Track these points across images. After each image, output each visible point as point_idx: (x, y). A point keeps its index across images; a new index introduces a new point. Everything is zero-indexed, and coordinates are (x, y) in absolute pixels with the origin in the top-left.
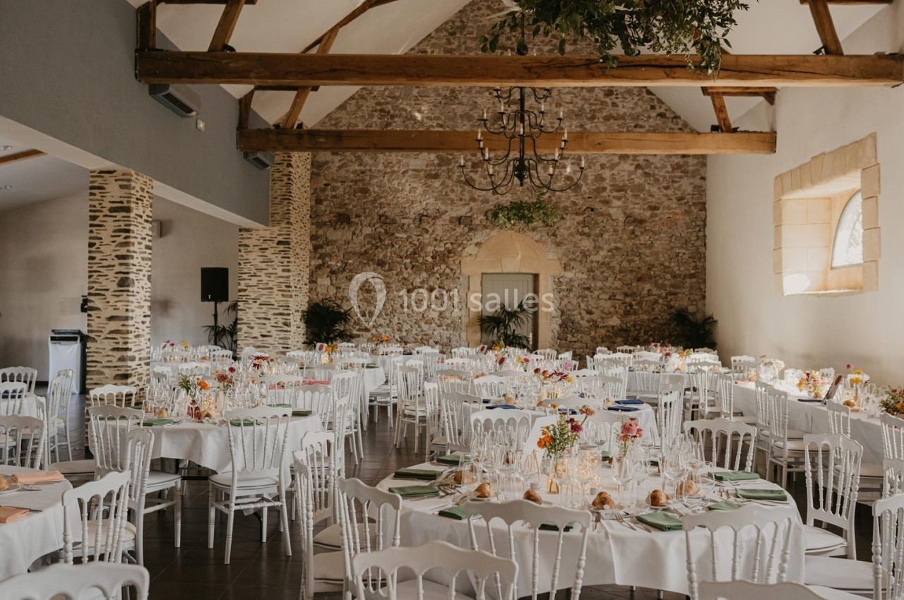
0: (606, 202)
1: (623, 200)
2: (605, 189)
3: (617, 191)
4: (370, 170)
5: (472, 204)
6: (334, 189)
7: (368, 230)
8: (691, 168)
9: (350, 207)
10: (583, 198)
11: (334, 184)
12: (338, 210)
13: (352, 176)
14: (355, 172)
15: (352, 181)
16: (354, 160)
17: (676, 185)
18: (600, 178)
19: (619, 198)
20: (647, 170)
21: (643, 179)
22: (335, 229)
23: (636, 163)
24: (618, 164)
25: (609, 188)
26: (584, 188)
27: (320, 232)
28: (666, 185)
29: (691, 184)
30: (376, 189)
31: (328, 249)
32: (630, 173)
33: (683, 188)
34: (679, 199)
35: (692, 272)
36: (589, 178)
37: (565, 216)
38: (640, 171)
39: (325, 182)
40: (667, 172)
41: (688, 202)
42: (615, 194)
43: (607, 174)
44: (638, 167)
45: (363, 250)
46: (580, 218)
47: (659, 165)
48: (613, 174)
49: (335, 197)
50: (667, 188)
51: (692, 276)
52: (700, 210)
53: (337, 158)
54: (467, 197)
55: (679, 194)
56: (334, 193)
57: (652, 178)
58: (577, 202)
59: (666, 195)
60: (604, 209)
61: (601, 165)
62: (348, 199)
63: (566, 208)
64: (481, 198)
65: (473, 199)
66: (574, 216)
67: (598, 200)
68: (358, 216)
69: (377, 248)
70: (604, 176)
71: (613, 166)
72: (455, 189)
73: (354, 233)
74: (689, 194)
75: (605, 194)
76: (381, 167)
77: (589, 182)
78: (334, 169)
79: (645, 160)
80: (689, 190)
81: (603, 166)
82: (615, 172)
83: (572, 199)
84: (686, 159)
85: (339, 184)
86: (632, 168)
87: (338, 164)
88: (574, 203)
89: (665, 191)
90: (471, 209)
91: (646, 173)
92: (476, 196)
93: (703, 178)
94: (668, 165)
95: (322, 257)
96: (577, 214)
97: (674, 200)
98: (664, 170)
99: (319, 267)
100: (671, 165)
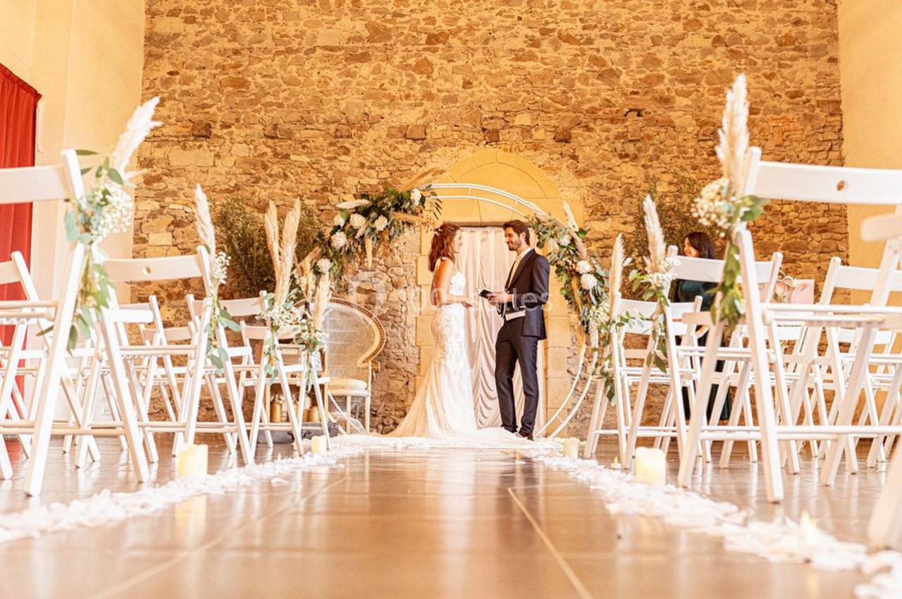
0: (665, 101)
1: (693, 96)
2: (661, 78)
3: (682, 81)
4: (251, 50)
5: (427, 104)
6: (187, 80)
7: (241, 150)
8: (811, 43)
9: (213, 110)
10: (624, 94)
11: (188, 72)
12: (190, 116)
13: (217, 59)
14: (223, 52)
15: (217, 67)
16: (222, 31)
17: (786, 72)
18: (652, 61)
19: (687, 95)
20: (733, 47)
21: (728, 62)
22: (184, 148)
23: (714, 34)
24: (682, 37)
25: (668, 76)
26: (624, 78)
27: (158, 153)
28: (768, 72)
29: (812, 69)
30: (259, 80)
31: (171, 183)
32: (705, 52)
33: (799, 76)
34: (795, 95)
35: (823, 220)
36: (633, 59)
37: (591, 125)
38: (721, 49)
39: (172, 69)
40: (769, 50)
41: (808, 101)
42: (679, 86)
43: (663, 53)
44: (718, 40)
45: (232, 184)
46: (616, 129)
47: (754, 38)
48: (675, 54)
49: (186, 93)
50: (770, 77)
51: (823, 229)
52: (832, 115)
53: (191, 29)
54: (418, 91)
55: (792, 88)
56: (185, 88)
57: (743, 61)
58: (613, 100)
59: (769, 89)
60: (659, 112)
61: (652, 38)
62: (210, 96)
63: (593, 111)
64: (444, 94)
65: (429, 96)
66: (607, 125)
67: (649, 97)
68: (225, 126)
69: (257, 180)
70: (659, 56)
71: (675, 40)
72: (398, 79)
73: (218, 156)
74: (810, 87)
75: (660, 87)
76: (268, 43)
77: (633, 67)
78: (186, 48)
79: (729, 30)
80: (810, 79)
81: (656, 41)
82: (677, 49)
83: (603, 95)
84: (801, 28)
85: (195, 73)
86: (708, 43)
87: (194, 39)
88: (608, 103)
89: (767, 81)
90: (426, 112)
91: (732, 51)
92: (434, 91)
93: (833, 60)
94: (771, 37)
95: (160, 196)
96: (613, 121)
97: (785, 98)
98: (764, 46)
99: (153, 215)
100: (776, 38)
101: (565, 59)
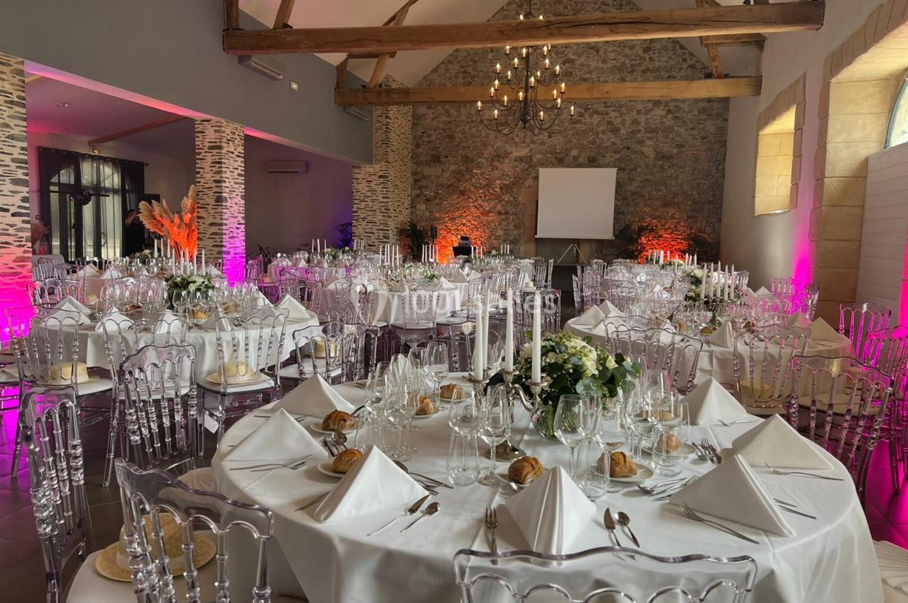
0: (641, 142)
1: (654, 140)
2: (640, 131)
3: (650, 133)
4: (456, 121)
5: (532, 146)
6: (429, 136)
7: (453, 168)
8: (715, 112)
9: (440, 149)
10: (622, 139)
11: (430, 132)
12: (432, 152)
13: (442, 126)
14: (444, 122)
15: (442, 129)
16: (443, 112)
17: (701, 126)
18: (636, 122)
19: (650, 139)
20: (676, 115)
21: (673, 122)
22: (429, 167)
23: (667, 108)
24: (652, 110)
25: (643, 130)
26: (623, 131)
27: (419, 169)
28: (692, 126)
29: (715, 125)
30: (460, 136)
31: (424, 183)
32: (662, 117)
33: (707, 128)
34: (703, 138)
35: (711, 199)
36: (628, 122)
37: (605, 154)
38: (670, 116)
39: (423, 131)
40: (694, 115)
41: (710, 141)
42: (649, 135)
43: (642, 118)
44: (669, 111)
45: (449, 183)
46: (617, 156)
47: (687, 110)
48: (647, 119)
49: (429, 142)
50: (692, 129)
51: (710, 202)
52: (722, 147)
53: (430, 111)
54: (528, 140)
55: (703, 134)
56: (429, 139)
57: (680, 121)
58: (616, 142)
59: (692, 135)
60: (638, 147)
61: (638, 111)
62: (439, 143)
63: (606, 147)
64: (539, 141)
65: (533, 142)
66: (612, 154)
67: (634, 140)
68: (446, 157)
69: (460, 181)
70: (640, 120)
71: (647, 112)
72: (519, 134)
73: (443, 170)
74: (712, 134)
75: (639, 135)
76: (463, 118)
77: (627, 125)
78: (429, 120)
79: (675, 106)
80: (712, 129)
81: (639, 112)
82: (649, 116)
83: (612, 140)
84: (711, 104)
85: (433, 132)
86: (664, 113)
87: (432, 116)
88: (614, 144)
89: (691, 132)
90: (531, 150)
91: (675, 117)
92: (535, 140)
93: (726, 120)
94: (695, 109)
95: (420, 188)
96: (615, 152)
97: (699, 139)
98: (691, 114)
99: (417, 196)
100: (698, 109)
101: (595, 122)
